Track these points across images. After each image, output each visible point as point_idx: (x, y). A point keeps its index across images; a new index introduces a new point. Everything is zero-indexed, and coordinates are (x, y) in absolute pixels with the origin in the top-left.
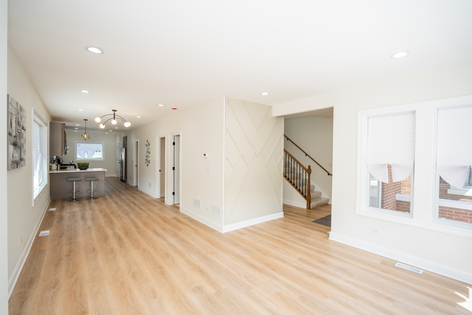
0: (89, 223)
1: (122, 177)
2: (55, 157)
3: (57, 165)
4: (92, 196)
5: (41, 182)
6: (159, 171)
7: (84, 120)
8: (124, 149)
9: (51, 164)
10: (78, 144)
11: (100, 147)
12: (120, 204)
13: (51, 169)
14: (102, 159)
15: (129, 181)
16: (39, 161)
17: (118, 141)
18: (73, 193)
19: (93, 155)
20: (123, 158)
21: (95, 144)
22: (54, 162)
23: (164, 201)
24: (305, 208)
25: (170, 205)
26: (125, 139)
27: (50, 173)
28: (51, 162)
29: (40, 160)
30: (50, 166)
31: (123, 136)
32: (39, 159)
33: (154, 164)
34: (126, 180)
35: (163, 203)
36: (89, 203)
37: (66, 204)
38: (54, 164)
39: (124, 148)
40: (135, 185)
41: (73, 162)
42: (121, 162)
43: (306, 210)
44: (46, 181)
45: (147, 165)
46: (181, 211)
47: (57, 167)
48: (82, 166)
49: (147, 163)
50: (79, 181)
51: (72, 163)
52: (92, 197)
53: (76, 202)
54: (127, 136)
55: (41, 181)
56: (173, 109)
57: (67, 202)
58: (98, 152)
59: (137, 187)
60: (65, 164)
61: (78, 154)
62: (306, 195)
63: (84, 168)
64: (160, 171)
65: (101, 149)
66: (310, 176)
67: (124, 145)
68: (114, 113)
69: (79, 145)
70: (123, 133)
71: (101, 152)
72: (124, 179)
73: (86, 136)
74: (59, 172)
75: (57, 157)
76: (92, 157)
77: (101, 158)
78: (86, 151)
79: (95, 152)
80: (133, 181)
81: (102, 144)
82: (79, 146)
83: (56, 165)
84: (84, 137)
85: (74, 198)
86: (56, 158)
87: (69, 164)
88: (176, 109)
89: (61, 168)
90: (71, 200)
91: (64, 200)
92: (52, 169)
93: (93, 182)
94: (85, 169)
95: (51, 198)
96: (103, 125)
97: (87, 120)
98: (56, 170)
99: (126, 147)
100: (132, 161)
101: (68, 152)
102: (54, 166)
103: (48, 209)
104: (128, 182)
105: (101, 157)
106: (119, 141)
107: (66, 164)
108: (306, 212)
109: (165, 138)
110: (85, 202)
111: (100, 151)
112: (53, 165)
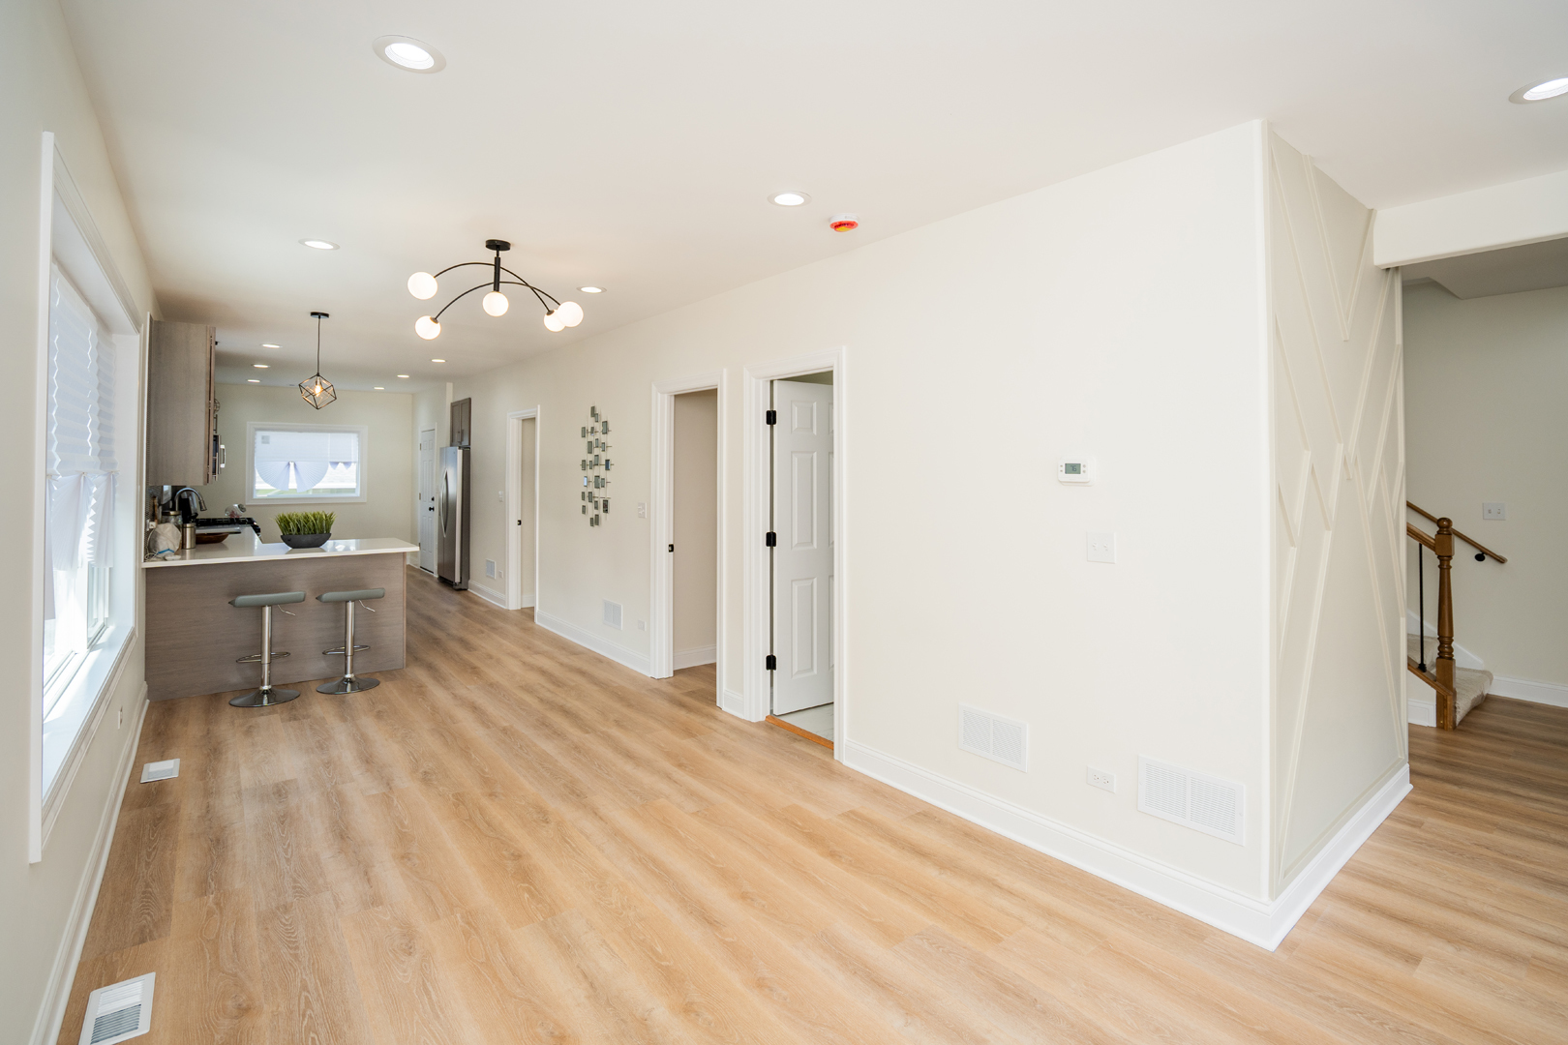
0: (391, 878)
1: (446, 566)
2: (166, 488)
3: (182, 528)
4: (348, 676)
5: (100, 623)
6: (667, 548)
7: (313, 314)
8: (460, 452)
9: (153, 524)
10: (260, 435)
11: (350, 445)
12: (505, 724)
13: (150, 548)
14: (358, 494)
15: (480, 586)
16: (93, 513)
17: (424, 420)
18: (261, 665)
19: (320, 477)
20: (455, 489)
22: (168, 514)
23: (710, 697)
24: (1426, 724)
25: (754, 721)
26: (462, 411)
27: (147, 569)
28: (150, 513)
29: (95, 507)
30: (147, 534)
31: (450, 399)
32: (94, 501)
33: (642, 516)
34: (467, 583)
35: (711, 710)
36: (344, 719)
37: (228, 726)
38: (167, 521)
39: (460, 448)
40: (513, 602)
41: (241, 507)
42: (447, 508)
43: (1434, 733)
44: (125, 616)
45: (595, 521)
46: (846, 763)
47: (180, 534)
48: (299, 530)
49: (591, 512)
50: (285, 603)
51: (239, 512)
52: (351, 681)
53: (274, 712)
54: (470, 399)
55: (102, 613)
56: (838, 226)
57: (229, 710)
58: (341, 465)
59: (528, 613)
60: (209, 520)
61: (257, 475)
62: (1427, 662)
63: (309, 538)
64: (672, 548)
65: (354, 456)
66: (1449, 567)
67: (457, 437)
68: (498, 260)
69: (263, 438)
70: (450, 386)
71: (353, 467)
72: (457, 579)
73: (318, 390)
74: (188, 562)
75: (175, 489)
76: (320, 485)
77: (353, 490)
78: (292, 464)
79: (330, 468)
80: (504, 589)
81: (355, 435)
82: (263, 443)
83: (178, 527)
84: (313, 395)
85: (266, 687)
86: (170, 494)
87: (226, 516)
88: (850, 225)
89: (201, 541)
90: (253, 698)
91: (214, 699)
92: (155, 547)
93: (355, 608)
94: (317, 544)
95: (150, 694)
96: (435, 320)
97: (327, 315)
98: (176, 553)
99: (465, 443)
100: (502, 502)
101: (222, 466)
102: (170, 535)
103: (138, 768)
104: (478, 590)
105: (353, 485)
106: (431, 420)
107: (214, 520)
108: (1433, 744)
109: (716, 389)
110: (321, 708)
111: (347, 464)
112: (162, 526)
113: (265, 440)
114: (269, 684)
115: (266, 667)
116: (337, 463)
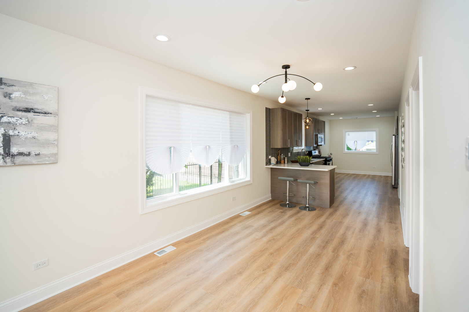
4: (307, 206)
7: (306, 99)
8: (394, 137)
10: (347, 133)
11: (373, 135)
14: (375, 151)
19: (364, 145)
20: (393, 150)
21: (366, 133)
36: (290, 217)
39: (394, 135)
48: (302, 161)
54: (398, 117)
57: (278, 205)
58: (370, 142)
63: (304, 164)
65: (374, 139)
68: (286, 72)
69: (348, 134)
70: (396, 112)
71: (375, 143)
72: (393, 184)
79: (367, 143)
81: (375, 131)
82: (348, 135)
92: (271, 163)
94: (306, 165)
95: (271, 196)
98: (274, 164)
99: (397, 134)
102: (273, 160)
103: (243, 211)
105: (374, 148)
110: (291, 212)
111: (372, 141)
113: (349, 135)
114: (288, 202)
115: (288, 197)
116: (369, 141)
